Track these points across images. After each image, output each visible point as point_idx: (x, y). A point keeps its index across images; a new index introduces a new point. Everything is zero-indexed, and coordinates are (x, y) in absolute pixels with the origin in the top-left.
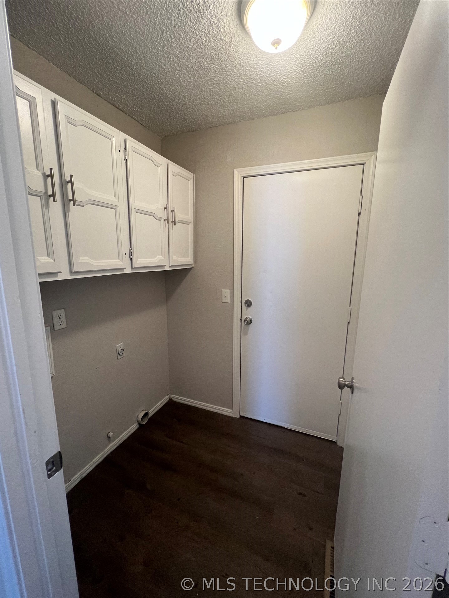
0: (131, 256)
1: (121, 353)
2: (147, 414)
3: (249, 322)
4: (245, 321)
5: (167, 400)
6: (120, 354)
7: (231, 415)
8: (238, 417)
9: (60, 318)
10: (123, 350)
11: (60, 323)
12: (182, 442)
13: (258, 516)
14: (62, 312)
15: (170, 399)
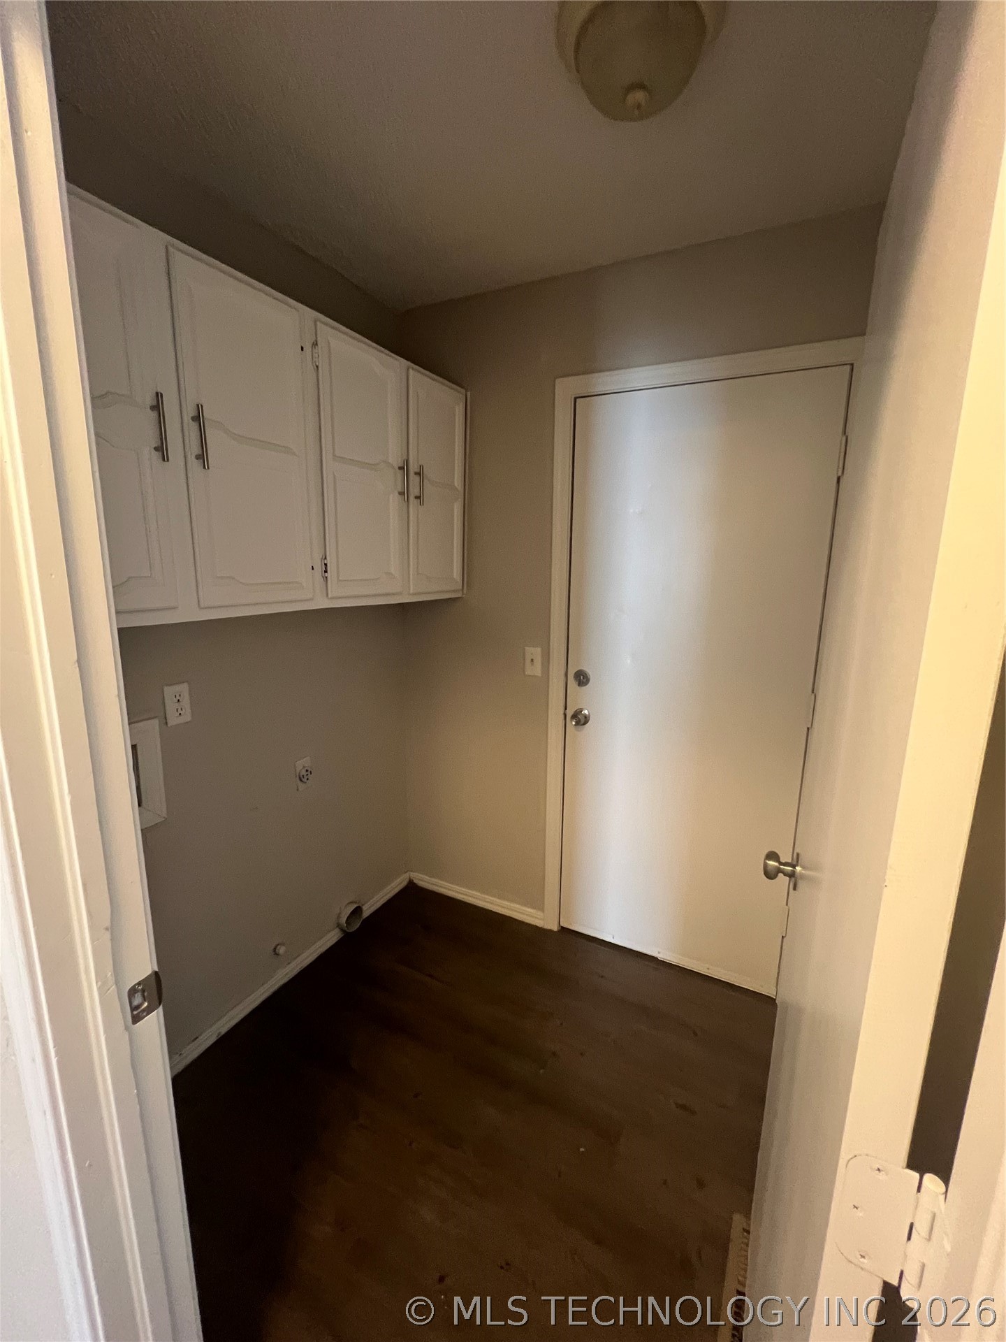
0: (326, 572)
1: (306, 777)
2: (358, 911)
3: (583, 721)
4: (574, 716)
5: (404, 884)
6: (303, 780)
7: (539, 923)
8: (555, 928)
9: (179, 700)
10: (309, 773)
11: (180, 711)
12: (431, 976)
13: (585, 1147)
14: (184, 688)
15: (410, 881)
